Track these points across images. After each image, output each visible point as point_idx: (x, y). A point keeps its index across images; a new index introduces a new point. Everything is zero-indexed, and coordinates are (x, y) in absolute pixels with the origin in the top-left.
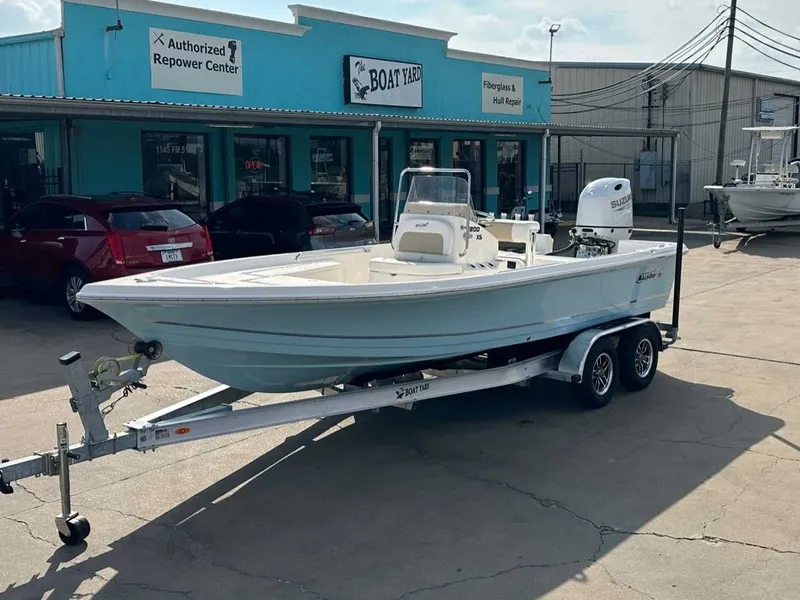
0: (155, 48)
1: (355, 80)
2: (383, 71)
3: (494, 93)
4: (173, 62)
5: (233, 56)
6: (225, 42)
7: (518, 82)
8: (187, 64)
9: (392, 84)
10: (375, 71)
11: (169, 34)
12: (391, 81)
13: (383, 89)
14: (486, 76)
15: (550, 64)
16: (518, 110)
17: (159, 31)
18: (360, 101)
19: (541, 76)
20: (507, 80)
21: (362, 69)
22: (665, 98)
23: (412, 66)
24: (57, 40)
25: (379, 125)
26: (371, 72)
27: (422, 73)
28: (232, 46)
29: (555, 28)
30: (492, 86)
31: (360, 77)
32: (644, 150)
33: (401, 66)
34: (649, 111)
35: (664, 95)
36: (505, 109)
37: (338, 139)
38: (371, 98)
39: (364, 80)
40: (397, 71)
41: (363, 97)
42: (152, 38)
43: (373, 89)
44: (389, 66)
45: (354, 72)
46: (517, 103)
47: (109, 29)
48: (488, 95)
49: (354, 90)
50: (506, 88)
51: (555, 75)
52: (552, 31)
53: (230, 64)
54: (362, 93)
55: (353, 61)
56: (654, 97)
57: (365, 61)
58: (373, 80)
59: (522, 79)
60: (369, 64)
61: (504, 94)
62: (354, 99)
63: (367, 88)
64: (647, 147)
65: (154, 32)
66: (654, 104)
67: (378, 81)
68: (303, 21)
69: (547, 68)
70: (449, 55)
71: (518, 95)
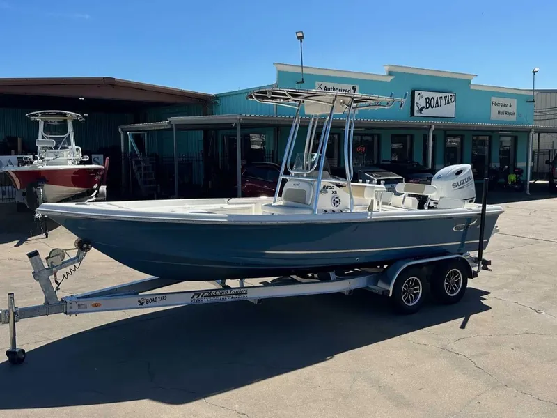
1: (417, 103)
2: (433, 98)
3: (498, 108)
6: (351, 87)
7: (514, 102)
10: (428, 98)
11: (324, 84)
12: (437, 103)
13: (432, 108)
14: (494, 99)
15: (534, 90)
16: (513, 118)
17: (320, 83)
18: (419, 114)
19: (528, 99)
20: (507, 101)
21: (421, 97)
25: (433, 127)
26: (426, 98)
27: (455, 98)
28: (354, 89)
29: (536, 70)
30: (496, 104)
33: (443, 95)
36: (505, 117)
37: (406, 135)
38: (425, 113)
39: (422, 103)
43: (427, 108)
45: (417, 99)
46: (512, 114)
47: (298, 83)
48: (495, 109)
49: (416, 109)
50: (506, 105)
51: (538, 98)
52: (534, 72)
54: (421, 110)
55: (417, 93)
57: (423, 93)
58: (427, 103)
59: (516, 100)
60: (426, 94)
61: (504, 109)
62: (416, 114)
63: (424, 107)
65: (318, 83)
67: (429, 103)
68: (390, 74)
69: (532, 93)
70: (472, 88)
71: (513, 109)
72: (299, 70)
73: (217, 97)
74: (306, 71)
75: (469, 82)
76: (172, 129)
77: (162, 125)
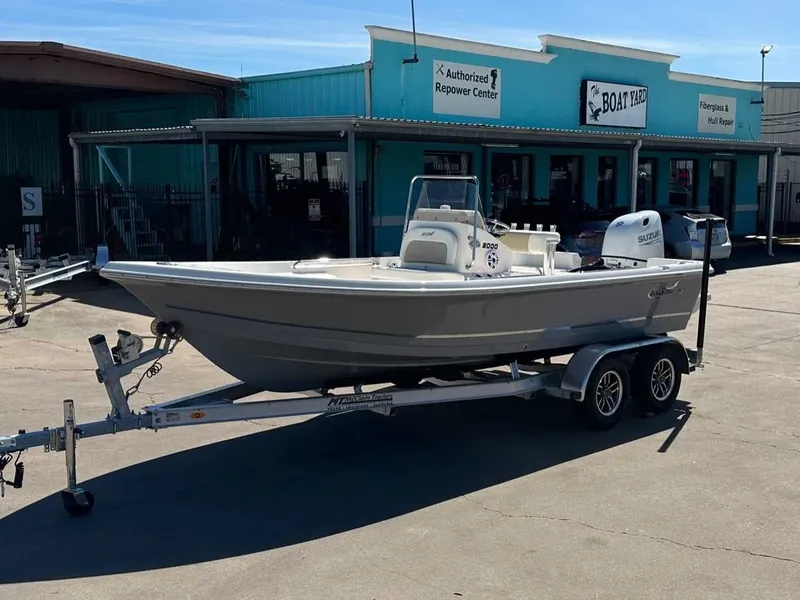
0: (437, 78)
1: (590, 103)
2: (613, 94)
3: (709, 113)
4: (449, 90)
5: (494, 84)
6: (489, 71)
7: (732, 102)
8: (459, 91)
9: (620, 106)
10: (606, 94)
11: (446, 65)
12: (620, 103)
13: (613, 110)
14: (702, 97)
15: (763, 84)
16: (731, 130)
17: (440, 63)
18: (593, 122)
19: (755, 97)
20: (722, 101)
21: (597, 92)
23: (638, 89)
24: (367, 72)
27: (647, 94)
28: (494, 74)
29: (766, 49)
30: (707, 107)
31: (594, 99)
33: (629, 89)
36: (719, 129)
37: (571, 157)
38: (603, 119)
39: (598, 102)
40: (625, 93)
41: (596, 119)
42: (436, 68)
43: (605, 111)
44: (619, 89)
45: (590, 96)
46: (729, 123)
47: (405, 62)
48: (704, 114)
49: (589, 112)
50: (720, 108)
51: (769, 96)
52: (763, 53)
53: (491, 91)
54: (596, 114)
55: (590, 84)
57: (599, 85)
58: (605, 102)
59: (735, 100)
60: (604, 87)
61: (717, 114)
62: (589, 120)
63: (600, 110)
65: (437, 64)
67: (608, 103)
68: (549, 50)
69: (760, 88)
70: (671, 78)
71: (731, 115)
72: (409, 41)
74: (419, 42)
75: (667, 68)
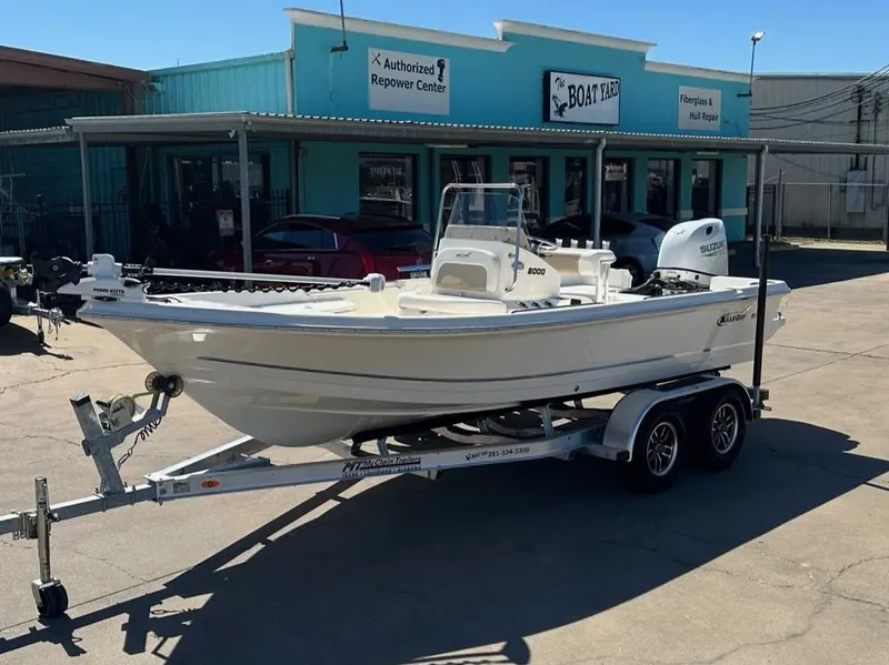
0: (373, 69)
1: (555, 97)
2: (581, 87)
3: (691, 108)
4: (388, 83)
5: (441, 75)
7: (716, 95)
8: (400, 84)
9: (589, 100)
10: (573, 87)
11: (385, 54)
12: (589, 97)
13: (581, 105)
14: (683, 90)
15: (751, 76)
16: (715, 125)
17: (376, 52)
18: (559, 118)
19: (742, 91)
20: (704, 94)
21: (562, 85)
22: (877, 110)
23: (610, 80)
24: (287, 62)
26: (570, 87)
27: (620, 87)
28: (441, 65)
29: (758, 35)
30: (688, 100)
31: (560, 93)
32: (852, 169)
33: (599, 81)
34: (859, 126)
35: (876, 108)
36: (702, 124)
38: (569, 115)
39: (563, 96)
40: (595, 86)
41: (561, 115)
42: (371, 58)
43: (571, 106)
44: (588, 81)
45: (554, 89)
46: (714, 118)
47: (334, 50)
48: (685, 110)
49: (553, 108)
50: (703, 102)
51: (758, 89)
52: (754, 40)
53: (438, 83)
54: (561, 110)
55: (553, 76)
56: (865, 110)
57: (564, 76)
58: (571, 96)
59: (720, 92)
60: (569, 79)
61: (701, 109)
62: (553, 117)
63: (565, 105)
64: (856, 166)
65: (372, 53)
66: (864, 117)
68: (506, 37)
69: (748, 81)
70: (647, 68)
71: (716, 110)
72: (337, 25)
73: (153, 77)
74: (349, 26)
75: (642, 58)
76: (76, 144)
77: (55, 133)
